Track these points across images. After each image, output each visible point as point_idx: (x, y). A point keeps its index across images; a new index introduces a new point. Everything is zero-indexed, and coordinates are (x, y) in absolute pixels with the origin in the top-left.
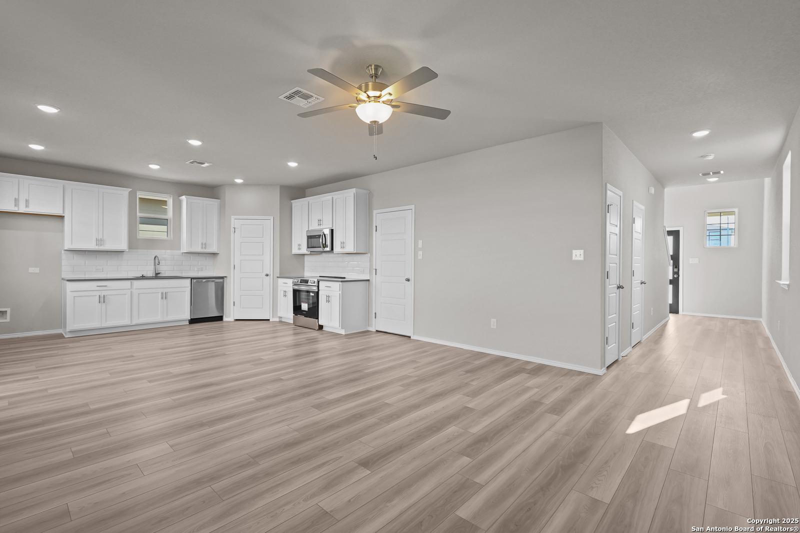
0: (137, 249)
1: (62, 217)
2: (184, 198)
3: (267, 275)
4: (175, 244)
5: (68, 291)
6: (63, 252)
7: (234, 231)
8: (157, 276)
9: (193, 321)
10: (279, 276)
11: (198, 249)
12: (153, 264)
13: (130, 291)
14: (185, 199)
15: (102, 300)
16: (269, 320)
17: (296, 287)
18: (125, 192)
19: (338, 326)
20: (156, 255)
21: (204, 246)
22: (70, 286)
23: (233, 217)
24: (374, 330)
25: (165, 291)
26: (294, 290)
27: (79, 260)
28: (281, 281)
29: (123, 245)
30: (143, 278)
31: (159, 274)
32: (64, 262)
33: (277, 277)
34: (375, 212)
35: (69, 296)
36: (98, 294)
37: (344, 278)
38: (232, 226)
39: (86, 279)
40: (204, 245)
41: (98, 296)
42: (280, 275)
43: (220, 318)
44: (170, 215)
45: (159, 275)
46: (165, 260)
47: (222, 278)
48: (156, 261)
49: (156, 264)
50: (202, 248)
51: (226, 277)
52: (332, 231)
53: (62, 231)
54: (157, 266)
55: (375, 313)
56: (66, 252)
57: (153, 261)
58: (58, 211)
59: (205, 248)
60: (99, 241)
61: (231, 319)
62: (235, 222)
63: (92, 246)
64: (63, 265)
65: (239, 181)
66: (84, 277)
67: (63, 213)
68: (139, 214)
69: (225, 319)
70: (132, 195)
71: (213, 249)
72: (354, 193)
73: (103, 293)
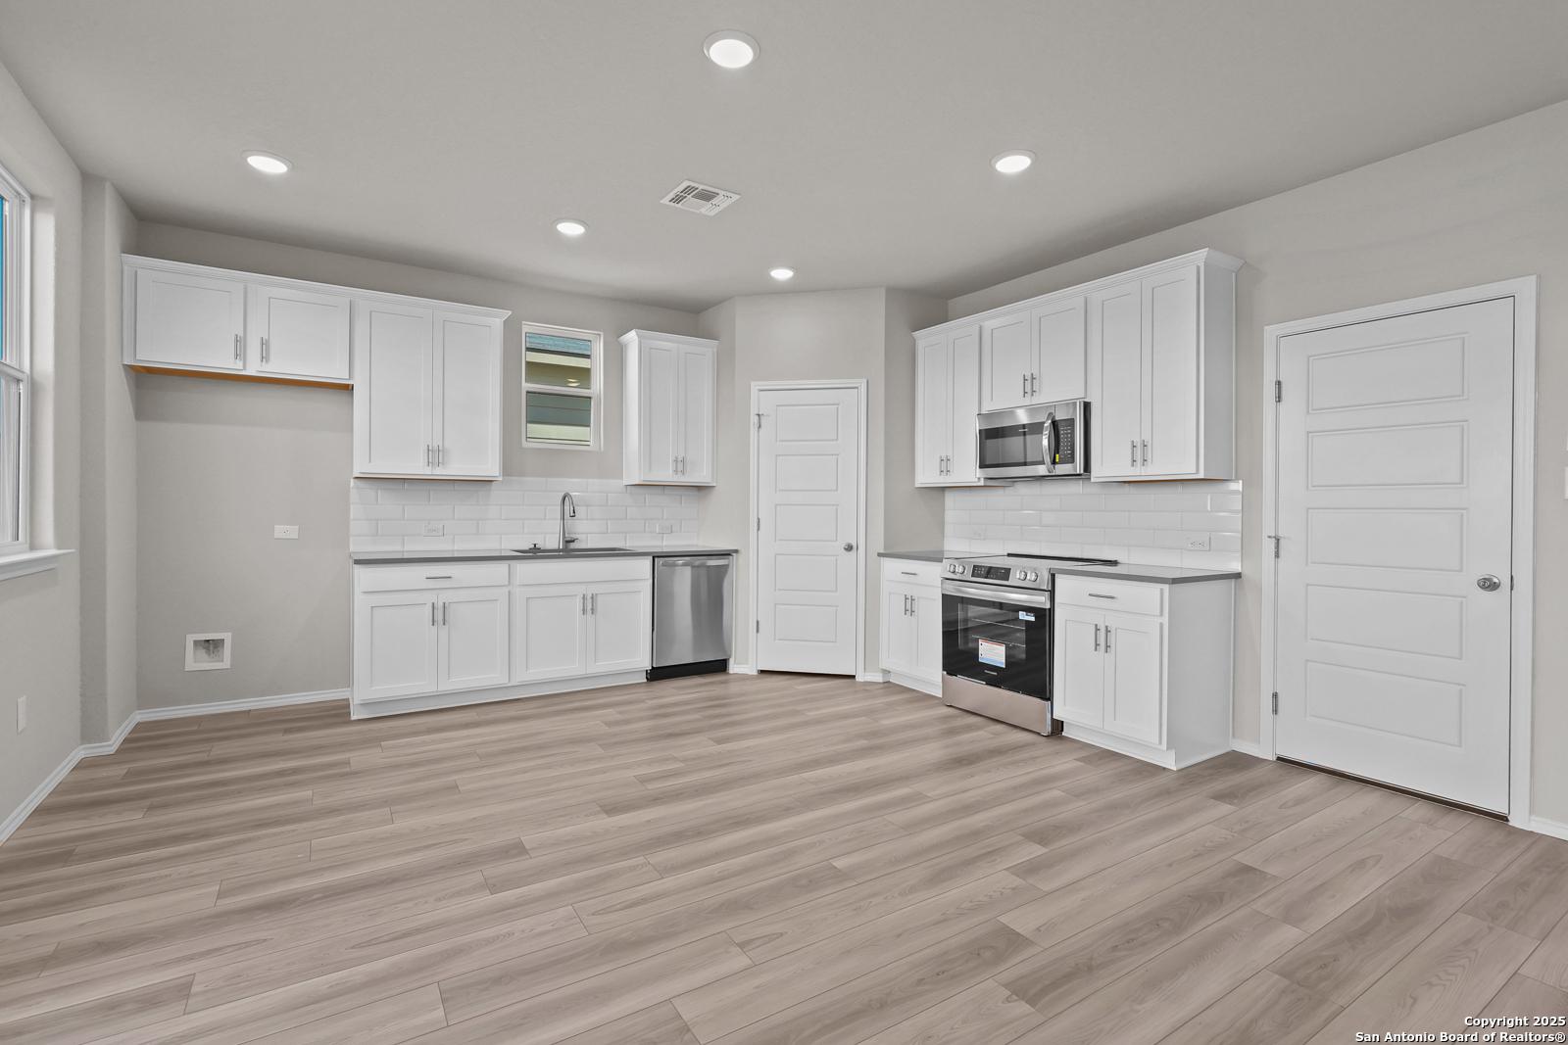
0: (522, 474)
1: (348, 389)
2: (632, 337)
3: (849, 548)
4: (608, 464)
5: (357, 590)
6: (352, 480)
7: (756, 426)
8: (568, 550)
9: (657, 674)
10: (882, 551)
11: (667, 475)
12: (559, 515)
13: (506, 590)
14: (636, 337)
15: (440, 616)
16: (853, 677)
17: (952, 589)
18: (494, 320)
19: (1157, 741)
20: (567, 490)
21: (680, 468)
22: (364, 577)
23: (755, 386)
24: (1272, 757)
25: (591, 590)
26: (944, 596)
27: (387, 503)
28: (892, 567)
29: (491, 468)
30: (535, 553)
31: (573, 541)
32: (355, 511)
33: (880, 555)
34: (1271, 332)
35: (361, 604)
36: (429, 598)
37: (1114, 563)
38: (754, 411)
39: (406, 556)
40: (681, 464)
41: (431, 605)
42: (885, 548)
43: (720, 666)
44: (598, 384)
45: (572, 546)
46: (587, 506)
47: (726, 554)
48: (567, 508)
49: (567, 516)
50: (676, 471)
51: (736, 551)
52: (1087, 406)
53: (349, 428)
54: (569, 522)
55: (1275, 696)
56: (360, 483)
57: (559, 508)
58: (337, 373)
59: (683, 472)
60: (435, 454)
61: (751, 670)
62: (760, 397)
63: (419, 468)
64: (352, 517)
65: (782, 274)
66: (398, 548)
67: (350, 377)
68: (527, 386)
69: (734, 668)
70: (511, 328)
71: (701, 476)
72: (1198, 268)
73: (445, 597)
